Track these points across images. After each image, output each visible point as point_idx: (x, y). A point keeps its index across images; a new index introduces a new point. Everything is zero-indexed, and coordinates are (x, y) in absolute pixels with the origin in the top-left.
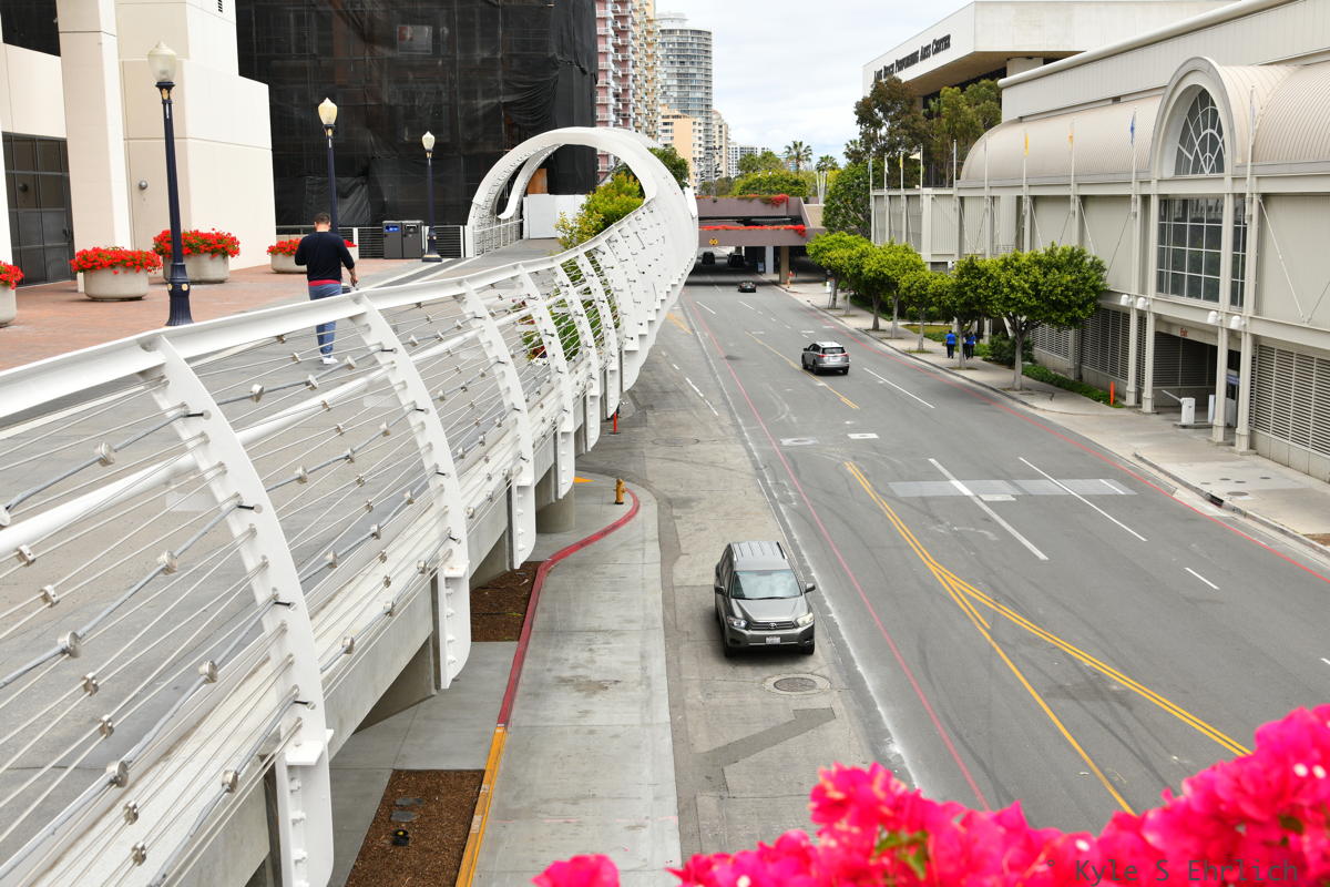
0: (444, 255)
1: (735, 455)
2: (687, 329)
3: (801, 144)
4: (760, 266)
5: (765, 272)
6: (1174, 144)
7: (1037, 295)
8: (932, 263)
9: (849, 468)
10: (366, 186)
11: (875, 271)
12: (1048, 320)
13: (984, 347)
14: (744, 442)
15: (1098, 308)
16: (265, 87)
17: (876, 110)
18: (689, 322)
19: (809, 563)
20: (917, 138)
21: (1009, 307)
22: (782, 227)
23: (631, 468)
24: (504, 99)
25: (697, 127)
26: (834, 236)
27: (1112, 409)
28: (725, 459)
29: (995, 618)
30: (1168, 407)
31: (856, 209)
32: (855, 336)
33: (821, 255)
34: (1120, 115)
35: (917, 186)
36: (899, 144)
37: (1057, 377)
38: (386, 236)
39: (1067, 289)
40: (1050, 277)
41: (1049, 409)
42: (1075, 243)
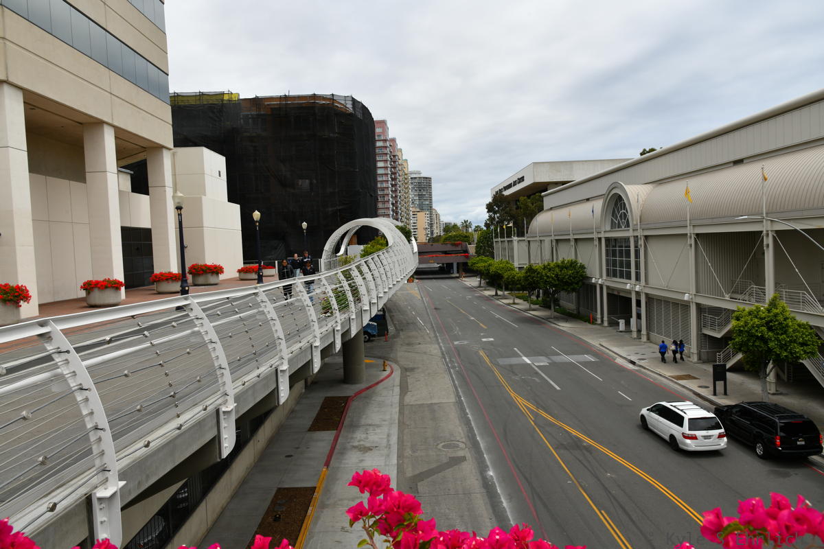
1: (434, 349)
2: (420, 298)
3: (467, 221)
4: (452, 270)
5: (453, 273)
6: (610, 217)
7: (558, 280)
9: (481, 353)
10: (284, 244)
11: (495, 271)
12: (563, 289)
13: (540, 301)
14: (439, 344)
15: (583, 284)
16: (239, 206)
17: (495, 207)
18: (421, 294)
19: (461, 394)
20: (513, 217)
22: (460, 255)
23: (391, 355)
24: (339, 208)
25: (427, 216)
26: (479, 258)
27: (591, 325)
28: (430, 351)
29: (536, 415)
30: (613, 324)
31: (488, 247)
32: (487, 298)
33: (474, 266)
34: (588, 206)
35: (511, 237)
36: (504, 220)
37: (569, 312)
39: (570, 276)
40: (563, 272)
41: (565, 326)
42: (573, 257)
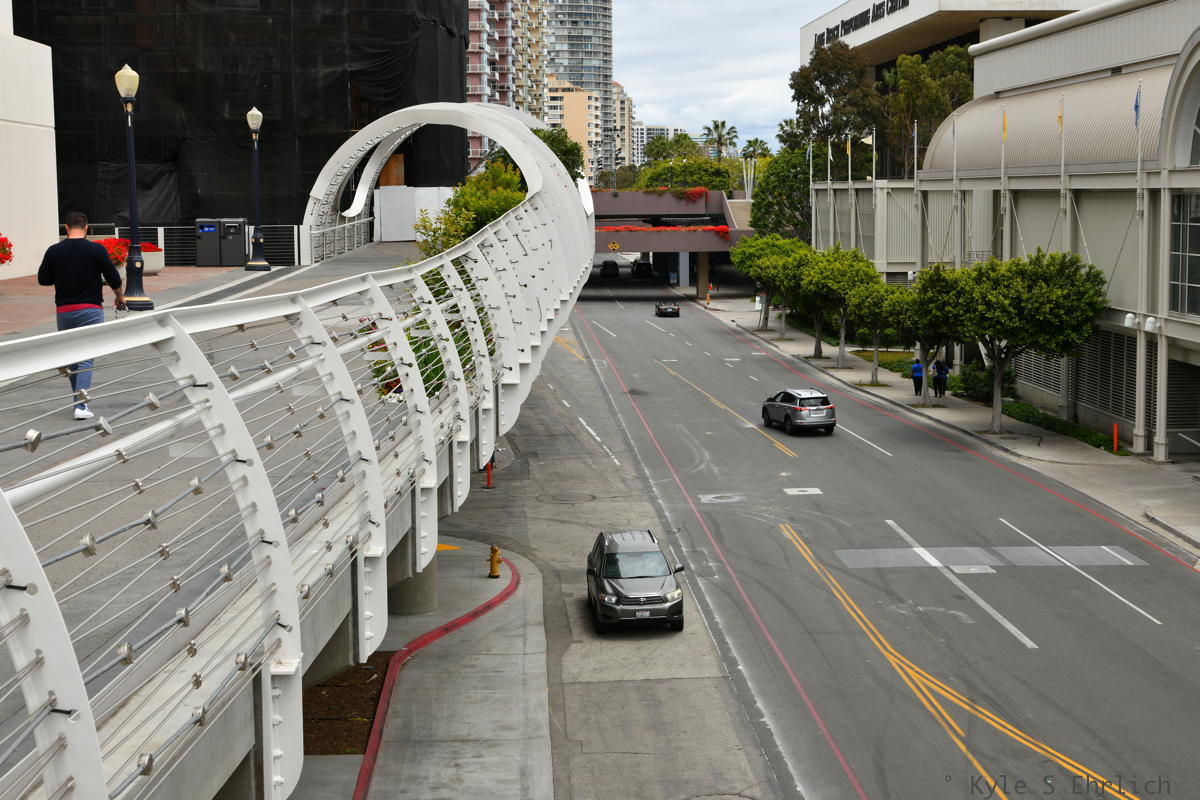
0: (273, 262)
1: (640, 516)
2: (580, 357)
3: (723, 124)
4: (673, 275)
5: (678, 284)
7: (1020, 314)
8: (888, 274)
9: (785, 532)
10: (174, 175)
11: (817, 283)
12: (1035, 345)
13: (954, 379)
14: (653, 500)
15: (1096, 330)
16: (48, 49)
17: (817, 83)
18: (582, 347)
19: (735, 653)
20: (869, 117)
21: (985, 329)
22: (700, 228)
23: (509, 531)
24: (349, 68)
25: (594, 103)
26: (765, 240)
27: (1116, 457)
28: (629, 520)
29: (971, 723)
30: (1183, 455)
31: (792, 206)
32: (793, 366)
33: (749, 263)
34: (1122, 90)
35: (869, 178)
36: (846, 124)
37: (1046, 417)
38: (199, 237)
39: (1058, 306)
40: (1035, 291)
41: (1039, 458)
42: (1067, 249)
